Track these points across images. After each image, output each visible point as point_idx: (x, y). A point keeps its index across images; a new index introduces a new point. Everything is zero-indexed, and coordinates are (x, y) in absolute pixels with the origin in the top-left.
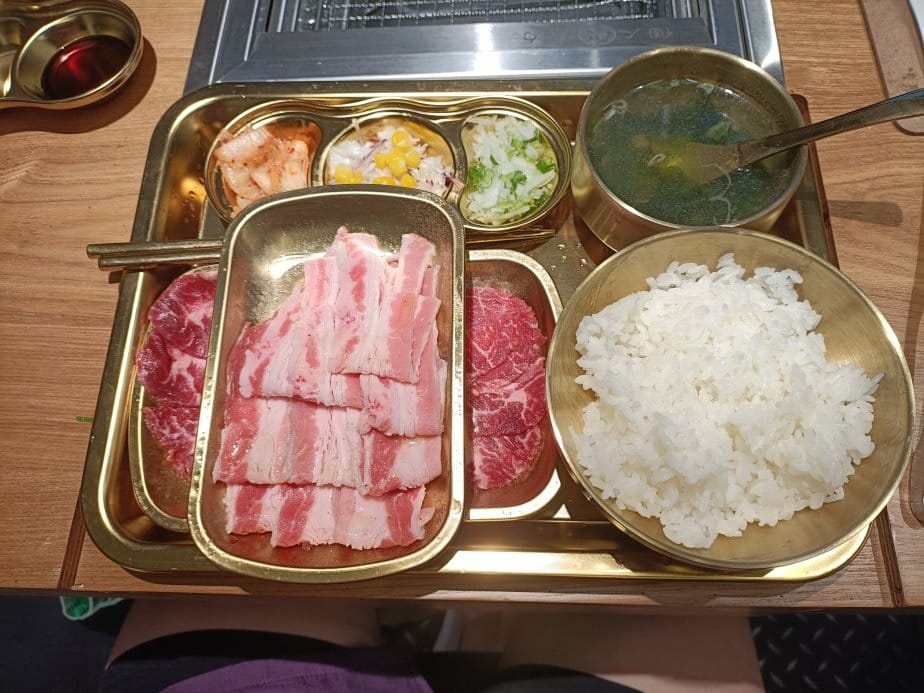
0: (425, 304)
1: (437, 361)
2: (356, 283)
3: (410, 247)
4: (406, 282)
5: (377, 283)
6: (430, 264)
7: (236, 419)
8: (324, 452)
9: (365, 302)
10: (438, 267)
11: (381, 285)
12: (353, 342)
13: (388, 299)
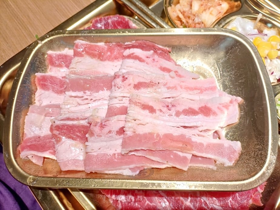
0: (185, 158)
1: (138, 168)
2: (197, 109)
3: (230, 147)
4: (201, 144)
5: (198, 124)
6: (217, 162)
7: (110, 49)
8: (82, 97)
9: (182, 116)
10: (215, 168)
11: (197, 127)
12: (152, 110)
13: (187, 133)
